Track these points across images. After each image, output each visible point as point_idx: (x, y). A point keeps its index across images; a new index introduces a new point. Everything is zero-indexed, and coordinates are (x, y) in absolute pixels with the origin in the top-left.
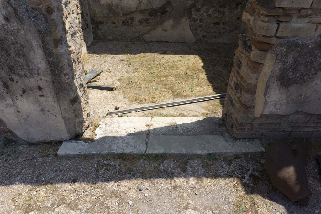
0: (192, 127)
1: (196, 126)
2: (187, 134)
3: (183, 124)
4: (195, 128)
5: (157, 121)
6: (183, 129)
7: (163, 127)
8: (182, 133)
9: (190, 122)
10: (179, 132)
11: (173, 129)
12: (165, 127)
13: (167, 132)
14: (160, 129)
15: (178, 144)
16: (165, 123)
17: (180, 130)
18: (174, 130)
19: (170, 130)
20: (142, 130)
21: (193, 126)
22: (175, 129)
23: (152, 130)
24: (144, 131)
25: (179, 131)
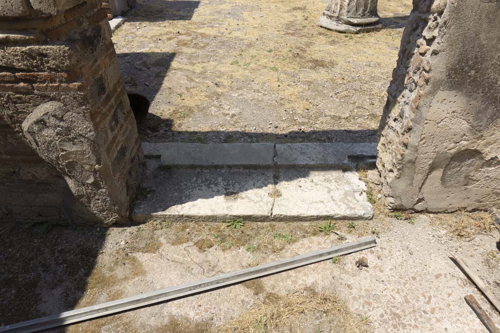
0: (199, 189)
1: (191, 190)
2: (212, 176)
3: (213, 197)
4: (195, 187)
5: (261, 204)
6: (216, 185)
7: (251, 189)
8: (219, 178)
9: (200, 200)
10: (224, 180)
11: (233, 186)
12: (246, 190)
13: (244, 179)
14: (256, 185)
15: (232, 153)
16: (246, 200)
17: (222, 184)
18: (232, 183)
19: (239, 183)
20: (286, 183)
21: (196, 191)
22: (230, 185)
23: (269, 183)
24: (282, 181)
25: (224, 182)
